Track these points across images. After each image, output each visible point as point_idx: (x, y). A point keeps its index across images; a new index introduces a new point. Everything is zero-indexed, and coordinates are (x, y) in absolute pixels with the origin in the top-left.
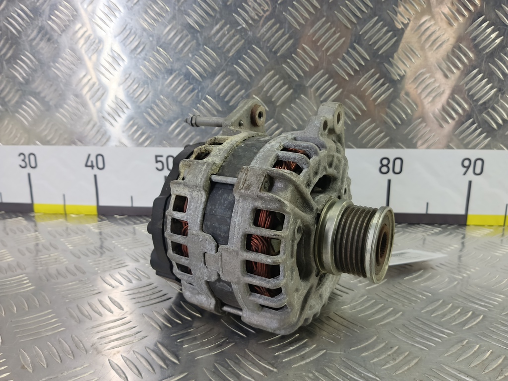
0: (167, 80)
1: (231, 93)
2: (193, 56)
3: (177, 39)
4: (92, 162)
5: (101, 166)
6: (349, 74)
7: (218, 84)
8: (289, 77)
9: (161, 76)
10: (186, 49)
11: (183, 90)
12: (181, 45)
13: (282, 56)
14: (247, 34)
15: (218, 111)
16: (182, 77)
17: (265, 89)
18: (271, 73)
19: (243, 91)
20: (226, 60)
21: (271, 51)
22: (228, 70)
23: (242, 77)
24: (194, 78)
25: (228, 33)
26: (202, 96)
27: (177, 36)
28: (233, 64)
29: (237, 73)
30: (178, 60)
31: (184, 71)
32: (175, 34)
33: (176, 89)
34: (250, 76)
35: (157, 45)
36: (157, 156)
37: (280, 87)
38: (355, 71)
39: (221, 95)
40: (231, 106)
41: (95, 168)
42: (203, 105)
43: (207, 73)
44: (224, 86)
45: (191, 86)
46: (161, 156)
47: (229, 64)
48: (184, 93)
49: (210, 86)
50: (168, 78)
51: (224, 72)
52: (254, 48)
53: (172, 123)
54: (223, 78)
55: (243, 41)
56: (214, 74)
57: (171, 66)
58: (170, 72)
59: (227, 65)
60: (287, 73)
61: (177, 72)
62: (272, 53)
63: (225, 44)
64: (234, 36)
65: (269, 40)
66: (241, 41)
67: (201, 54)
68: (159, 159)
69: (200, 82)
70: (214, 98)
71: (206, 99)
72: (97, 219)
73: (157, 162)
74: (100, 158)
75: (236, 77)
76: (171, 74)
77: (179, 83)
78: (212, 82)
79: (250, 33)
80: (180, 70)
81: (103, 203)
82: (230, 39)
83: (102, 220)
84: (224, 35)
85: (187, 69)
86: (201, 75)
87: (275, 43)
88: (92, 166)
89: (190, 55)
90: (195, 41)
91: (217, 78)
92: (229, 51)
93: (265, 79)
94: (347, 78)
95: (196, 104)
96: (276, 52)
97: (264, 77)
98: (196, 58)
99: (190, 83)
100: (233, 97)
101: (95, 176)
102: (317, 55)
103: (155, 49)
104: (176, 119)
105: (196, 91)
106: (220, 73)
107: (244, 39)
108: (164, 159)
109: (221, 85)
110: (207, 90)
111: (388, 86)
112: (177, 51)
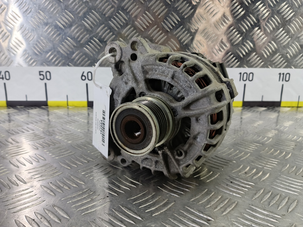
0: (44, 28)
1: (81, 36)
2: (59, 15)
3: (50, 6)
4: (3, 76)
5: (8, 78)
6: (144, 28)
7: (73, 31)
8: (113, 28)
9: (41, 27)
10: (55, 12)
11: (54, 34)
12: (52, 9)
13: (108, 17)
14: (89, 4)
15: (74, 46)
16: (53, 27)
17: (100, 34)
18: (103, 25)
19: (88, 35)
20: (77, 18)
21: (102, 14)
22: (79, 23)
23: (87, 28)
24: (60, 28)
25: (78, 3)
26: (65, 38)
27: (50, 4)
28: (81, 20)
29: (84, 25)
30: (51, 17)
31: (54, 24)
32: (49, 3)
33: (50, 34)
34: (91, 27)
35: (39, 9)
36: (40, 72)
37: (108, 34)
38: (147, 26)
39: (76, 37)
40: (81, 44)
41: (5, 79)
42: (66, 42)
43: (67, 25)
44: (77, 32)
45: (59, 32)
46: (42, 72)
47: (80, 20)
48: (55, 36)
49: (69, 32)
50: (45, 27)
51: (77, 25)
52: (93, 12)
53: (48, 53)
54: (76, 28)
55: (87, 8)
56: (71, 26)
57: (47, 21)
58: (46, 24)
59: (78, 21)
60: (111, 26)
61: (50, 24)
62: (102, 15)
63: (77, 9)
64: (82, 5)
65: (101, 8)
66: (85, 8)
67: (63, 14)
68: (41, 73)
69: (63, 30)
70: (72, 39)
71: (67, 39)
72: (6, 108)
73: (40, 75)
74: (7, 73)
75: (83, 27)
76: (47, 25)
77: (52, 30)
78: (70, 30)
79: (90, 4)
80: (52, 23)
81: (10, 99)
82: (79, 7)
83: (9, 108)
84: (76, 4)
85: (56, 23)
86: (64, 26)
87: (104, 9)
88: (3, 78)
89: (58, 15)
90: (60, 7)
91: (73, 28)
92: (79, 13)
93: (100, 29)
94: (143, 30)
95: (62, 42)
96: (105, 15)
97: (99, 27)
98: (61, 17)
99: (58, 31)
100: (82, 38)
101: (5, 84)
102: (127, 17)
103: (38, 12)
104: (50, 50)
105: (61, 35)
106: (74, 25)
107: (87, 7)
108: (44, 73)
109: (75, 31)
110: (68, 34)
111: (164, 35)
112: (50, 12)
